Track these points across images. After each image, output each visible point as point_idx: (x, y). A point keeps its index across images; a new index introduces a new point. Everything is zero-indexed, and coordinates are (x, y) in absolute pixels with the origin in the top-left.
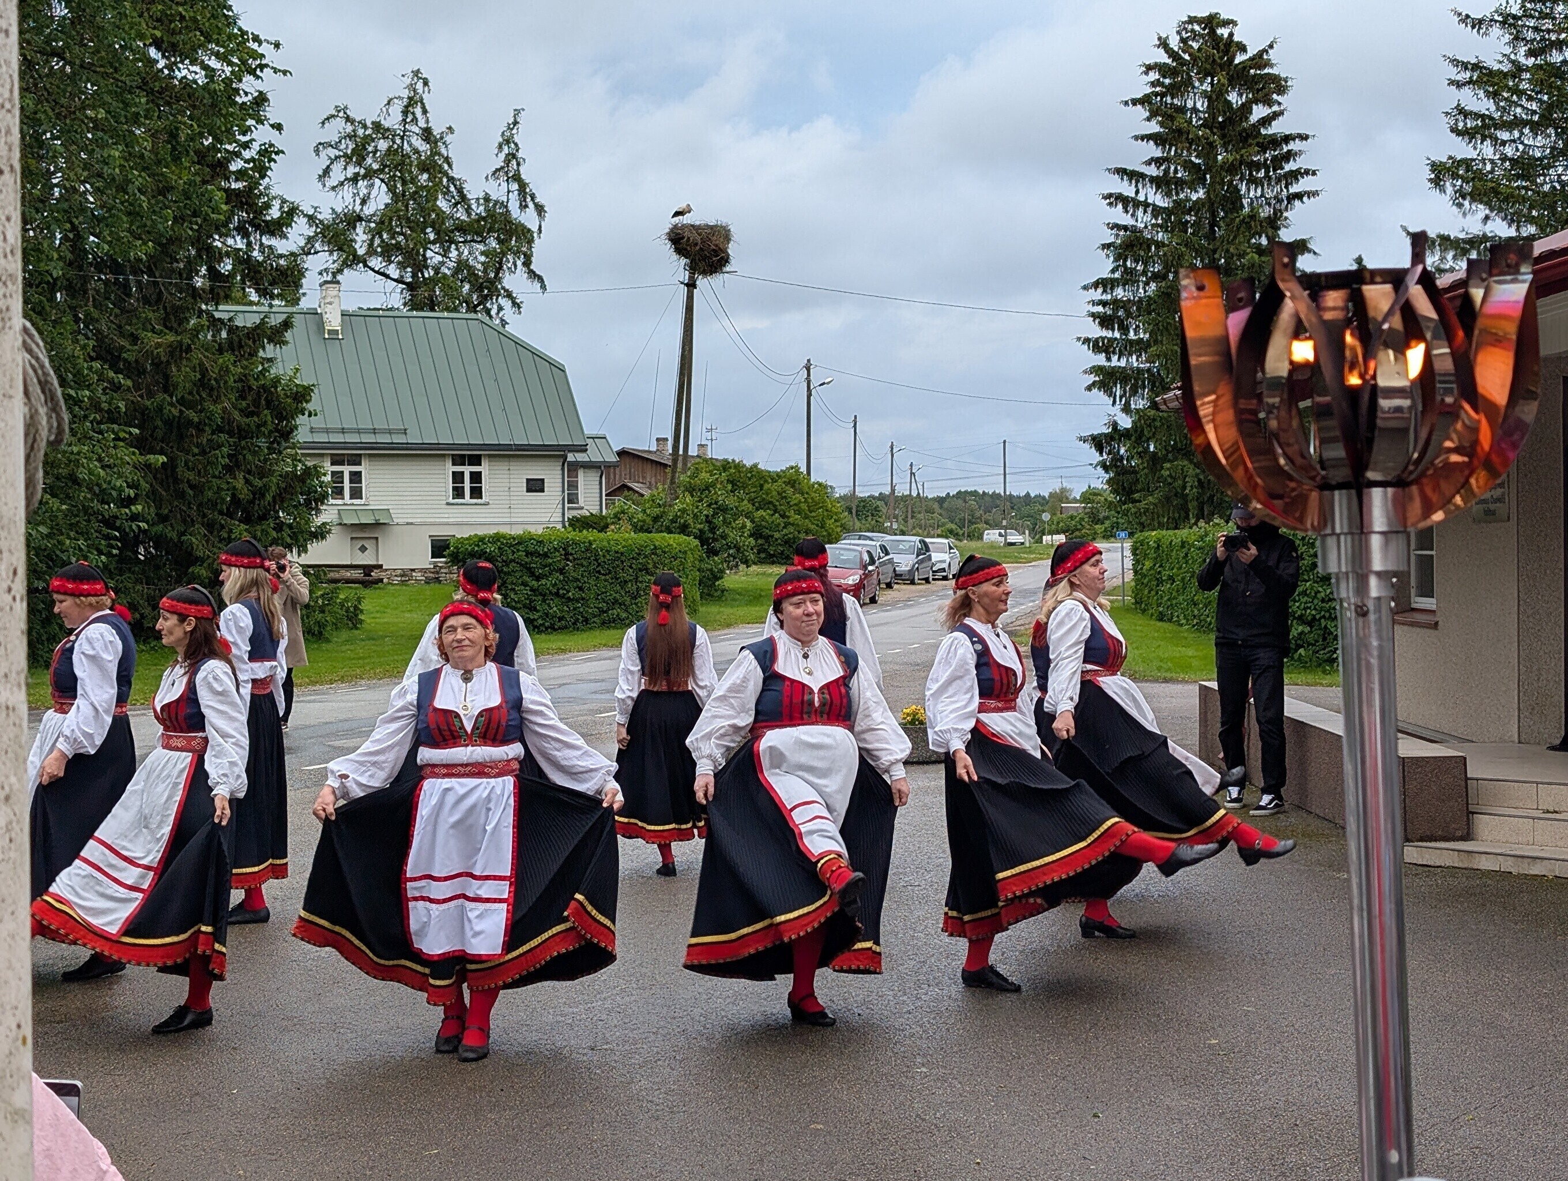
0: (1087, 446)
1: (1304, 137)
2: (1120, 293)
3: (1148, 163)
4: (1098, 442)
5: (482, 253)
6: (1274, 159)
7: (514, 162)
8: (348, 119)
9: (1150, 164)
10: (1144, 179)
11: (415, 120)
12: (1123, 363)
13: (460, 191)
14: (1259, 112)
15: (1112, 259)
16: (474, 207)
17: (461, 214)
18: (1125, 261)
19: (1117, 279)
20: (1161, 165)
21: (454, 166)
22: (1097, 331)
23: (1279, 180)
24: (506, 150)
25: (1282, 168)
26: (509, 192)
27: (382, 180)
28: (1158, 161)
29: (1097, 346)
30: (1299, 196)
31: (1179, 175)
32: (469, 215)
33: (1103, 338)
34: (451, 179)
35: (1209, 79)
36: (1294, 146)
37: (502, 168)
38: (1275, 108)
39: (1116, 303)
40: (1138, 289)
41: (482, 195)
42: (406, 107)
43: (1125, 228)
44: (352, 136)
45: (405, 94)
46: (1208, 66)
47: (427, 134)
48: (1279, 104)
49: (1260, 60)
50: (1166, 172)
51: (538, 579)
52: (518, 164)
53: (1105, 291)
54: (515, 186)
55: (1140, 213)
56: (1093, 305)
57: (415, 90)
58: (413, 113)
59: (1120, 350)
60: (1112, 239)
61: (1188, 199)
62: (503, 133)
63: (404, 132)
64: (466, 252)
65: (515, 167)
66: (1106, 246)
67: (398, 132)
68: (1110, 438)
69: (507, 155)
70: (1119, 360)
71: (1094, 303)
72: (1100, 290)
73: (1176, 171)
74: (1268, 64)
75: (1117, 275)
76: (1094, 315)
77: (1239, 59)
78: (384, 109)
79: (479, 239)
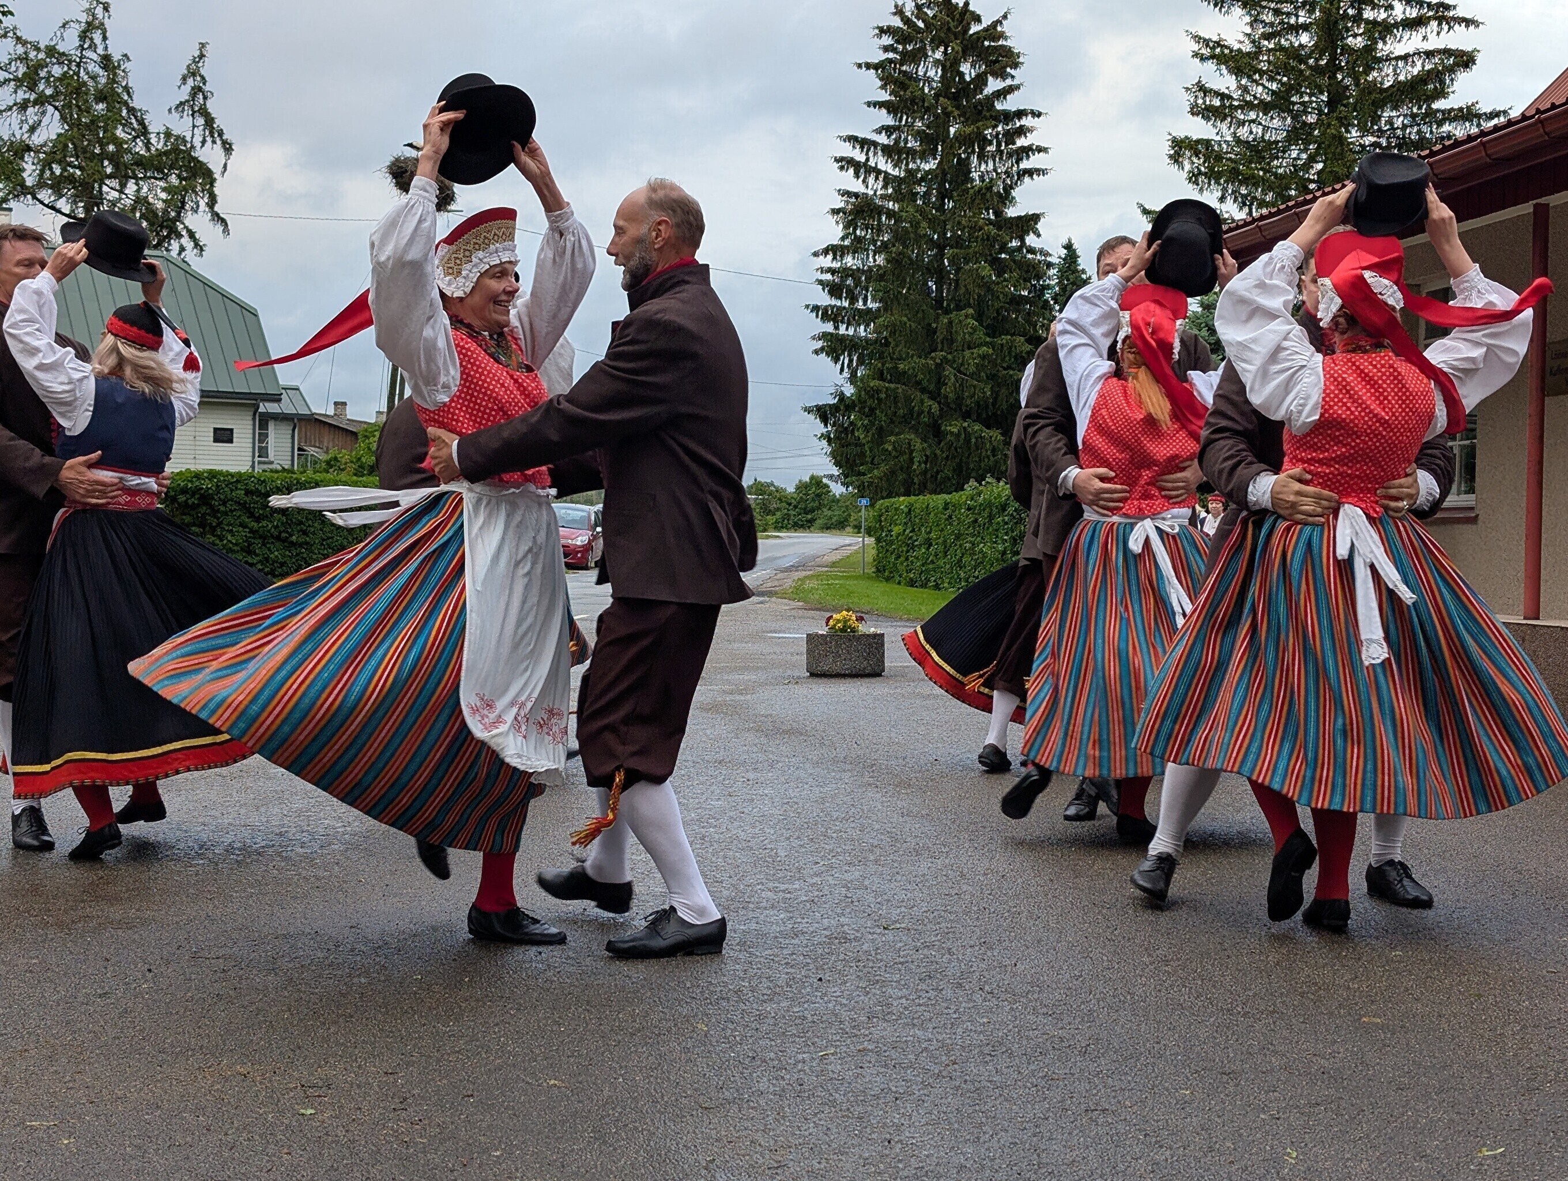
0: (812, 417)
1: (1037, 114)
2: (849, 261)
3: (879, 131)
4: (823, 413)
5: (164, 190)
6: (1007, 134)
7: (201, 96)
8: (19, 39)
9: (880, 133)
10: (876, 148)
11: (93, 47)
12: (851, 332)
13: (141, 123)
14: (993, 85)
15: (841, 226)
16: (153, 141)
17: (139, 148)
18: (855, 230)
19: (847, 247)
20: (892, 134)
21: (134, 97)
22: (825, 299)
23: (1010, 155)
24: (190, 82)
25: (1014, 143)
26: (194, 126)
27: (56, 108)
28: (888, 130)
29: (826, 314)
30: (1030, 172)
31: (909, 145)
32: (148, 149)
33: (833, 307)
34: (132, 111)
35: (942, 49)
36: (1027, 121)
37: (187, 101)
38: (1009, 82)
39: (845, 272)
40: (868, 258)
41: (162, 129)
42: (84, 32)
43: (856, 195)
44: (24, 59)
45: (84, 18)
46: (942, 35)
47: (106, 61)
48: (1013, 77)
49: (993, 32)
50: (897, 141)
51: (258, 520)
52: (205, 98)
53: (834, 258)
54: (200, 121)
55: (871, 180)
56: (822, 272)
57: (93, 15)
58: (92, 39)
59: (848, 319)
60: (842, 205)
61: (918, 170)
62: (188, 66)
63: (81, 58)
64: (145, 189)
65: (201, 101)
66: (835, 212)
67: (74, 57)
68: (835, 408)
69: (193, 88)
70: (847, 329)
71: (822, 270)
72: (830, 257)
73: (906, 141)
74: (1002, 35)
75: (847, 243)
76: (820, 282)
77: (974, 29)
78: (59, 34)
79: (161, 176)
